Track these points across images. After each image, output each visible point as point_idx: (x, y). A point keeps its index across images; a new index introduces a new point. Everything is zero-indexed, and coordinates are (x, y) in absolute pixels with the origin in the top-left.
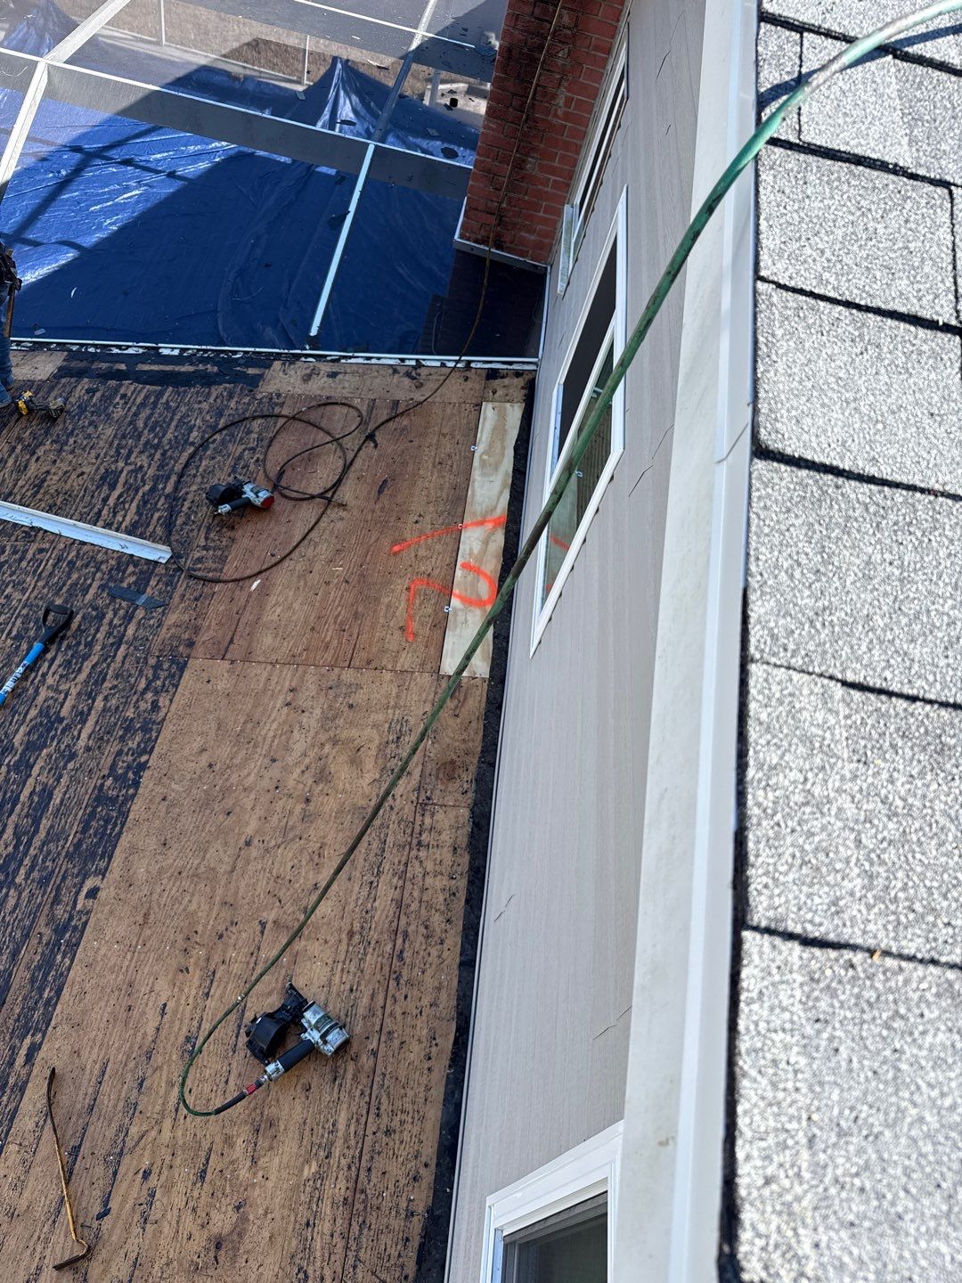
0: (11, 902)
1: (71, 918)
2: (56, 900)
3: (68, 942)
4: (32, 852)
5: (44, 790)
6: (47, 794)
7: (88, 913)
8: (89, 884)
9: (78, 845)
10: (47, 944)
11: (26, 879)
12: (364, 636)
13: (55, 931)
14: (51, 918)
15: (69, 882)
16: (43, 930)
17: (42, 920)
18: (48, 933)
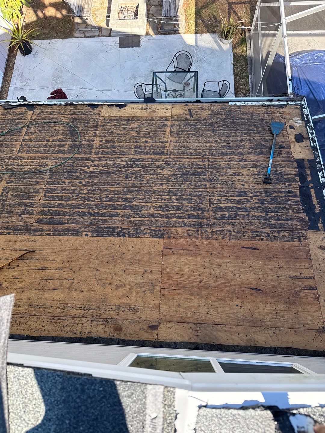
0: (86, 218)
1: (80, 232)
2: (85, 228)
3: (74, 234)
4: (99, 218)
5: (118, 214)
6: (117, 215)
7: (81, 236)
8: (90, 234)
9: (101, 228)
10: (74, 229)
11: (92, 219)
12: (175, 292)
13: (78, 230)
14: (80, 228)
15: (90, 229)
16: (78, 227)
17: (80, 226)
18: (77, 228)
